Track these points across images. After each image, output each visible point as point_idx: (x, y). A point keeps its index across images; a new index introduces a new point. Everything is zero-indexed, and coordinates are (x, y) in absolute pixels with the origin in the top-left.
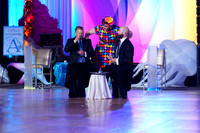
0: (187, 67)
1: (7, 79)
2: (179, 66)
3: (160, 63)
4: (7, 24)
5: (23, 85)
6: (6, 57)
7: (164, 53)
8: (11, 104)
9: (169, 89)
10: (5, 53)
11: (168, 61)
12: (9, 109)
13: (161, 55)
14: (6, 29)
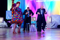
0: (58, 22)
1: (7, 26)
2: (56, 22)
3: (50, 21)
4: (7, 10)
5: (11, 27)
6: (7, 19)
7: (52, 18)
8: (8, 33)
9: (53, 28)
10: (6, 18)
11: (52, 21)
12: (8, 34)
13: (50, 19)
14: (7, 12)
